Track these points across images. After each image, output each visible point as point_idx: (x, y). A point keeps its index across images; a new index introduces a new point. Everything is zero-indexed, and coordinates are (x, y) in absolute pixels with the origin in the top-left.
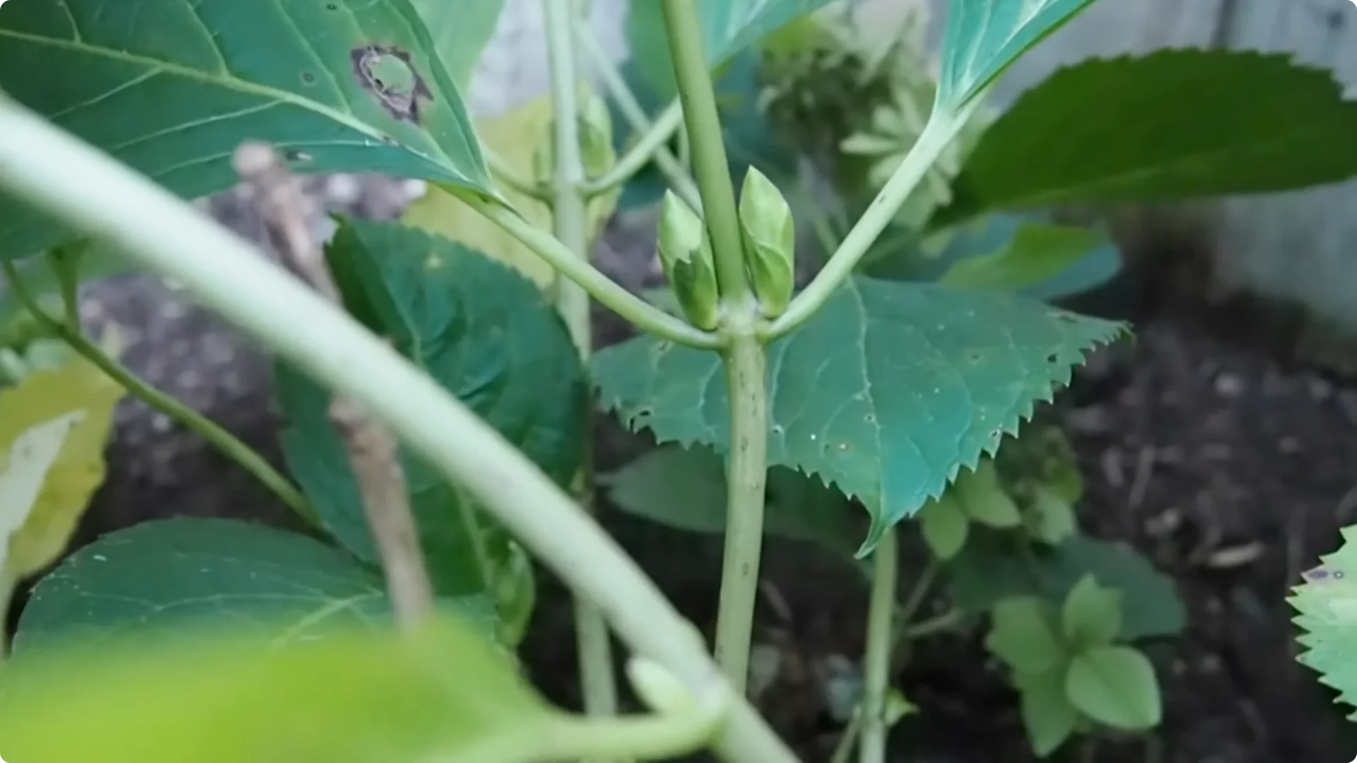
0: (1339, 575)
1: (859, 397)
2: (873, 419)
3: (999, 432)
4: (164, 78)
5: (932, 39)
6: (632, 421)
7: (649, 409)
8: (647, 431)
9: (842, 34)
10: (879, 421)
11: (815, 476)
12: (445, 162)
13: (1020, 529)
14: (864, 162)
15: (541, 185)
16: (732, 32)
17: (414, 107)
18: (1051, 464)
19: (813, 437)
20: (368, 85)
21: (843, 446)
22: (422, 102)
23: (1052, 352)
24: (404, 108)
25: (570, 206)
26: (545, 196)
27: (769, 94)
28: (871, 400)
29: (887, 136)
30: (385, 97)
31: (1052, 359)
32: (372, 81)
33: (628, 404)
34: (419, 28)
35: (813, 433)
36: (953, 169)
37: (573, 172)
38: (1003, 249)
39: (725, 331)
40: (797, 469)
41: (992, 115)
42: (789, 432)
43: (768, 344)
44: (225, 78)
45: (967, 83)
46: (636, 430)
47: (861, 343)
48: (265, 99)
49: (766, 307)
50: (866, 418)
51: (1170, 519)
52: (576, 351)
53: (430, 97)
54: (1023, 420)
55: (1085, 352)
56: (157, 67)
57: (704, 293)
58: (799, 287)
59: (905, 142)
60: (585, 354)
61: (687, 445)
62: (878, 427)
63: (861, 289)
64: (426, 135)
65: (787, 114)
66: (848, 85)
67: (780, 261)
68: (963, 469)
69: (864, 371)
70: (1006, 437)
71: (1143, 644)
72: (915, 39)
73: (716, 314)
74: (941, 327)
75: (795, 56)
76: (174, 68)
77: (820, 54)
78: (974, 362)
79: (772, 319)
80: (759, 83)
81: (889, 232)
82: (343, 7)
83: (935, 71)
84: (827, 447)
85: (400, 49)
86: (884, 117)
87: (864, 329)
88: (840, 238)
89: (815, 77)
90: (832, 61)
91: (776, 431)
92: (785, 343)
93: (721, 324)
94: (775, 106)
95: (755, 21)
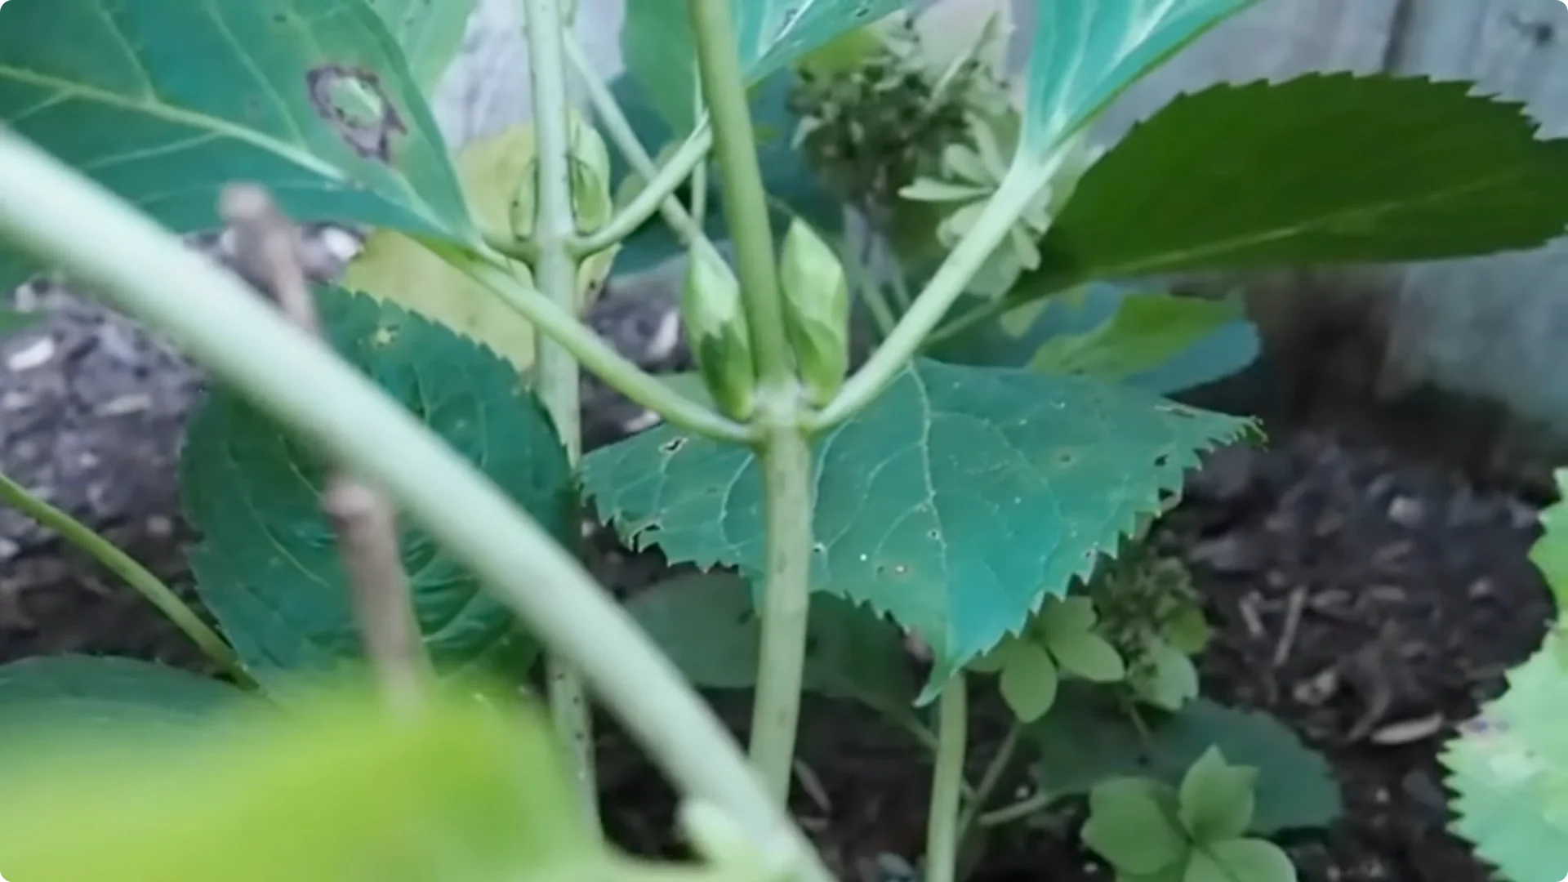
0: (1503, 727)
1: (919, 507)
2: (938, 536)
3: (1093, 552)
4: (74, 103)
5: (1017, 56)
6: (636, 538)
7: (658, 523)
8: (654, 549)
9: (902, 48)
10: (946, 538)
11: (866, 605)
12: (423, 210)
13: (1125, 686)
14: (930, 214)
15: (520, 239)
16: (763, 49)
17: (383, 144)
18: (1167, 603)
19: (864, 557)
20: (324, 113)
21: (900, 569)
22: (394, 137)
23: (1160, 454)
24: (371, 142)
25: (557, 267)
26: (524, 253)
27: (809, 124)
28: (935, 512)
29: (958, 180)
30: (349, 131)
31: (1161, 461)
32: (331, 110)
33: (629, 516)
34: (389, 47)
35: (863, 552)
36: (1043, 225)
37: (560, 224)
38: (1106, 326)
39: (763, 421)
40: (842, 596)
41: (1096, 153)
42: (833, 552)
43: (813, 438)
44: (151, 104)
45: (1059, 120)
46: (641, 549)
47: (923, 442)
48: (198, 131)
49: (811, 392)
50: (930, 534)
51: (1326, 682)
52: (563, 450)
53: (403, 130)
54: (1122, 538)
55: (1201, 453)
56: (68, 90)
57: (737, 375)
58: (853, 370)
59: (982, 190)
60: (573, 454)
61: (705, 566)
62: (944, 546)
63: (923, 374)
64: (399, 178)
65: (830, 150)
66: (909, 113)
67: (828, 335)
68: (1049, 599)
69: (927, 476)
70: (1104, 558)
71: (1285, 839)
72: (996, 54)
73: (750, 400)
74: (1023, 422)
75: (841, 76)
76: (85, 91)
77: (875, 74)
78: (1065, 465)
79: (818, 407)
80: (795, 111)
81: (962, 303)
82: (293, 18)
83: (1020, 99)
84: (881, 569)
85: (366, 72)
86: (954, 157)
87: (927, 424)
88: (897, 313)
89: (865, 105)
90: (889, 84)
91: (817, 550)
92: (829, 441)
93: (758, 413)
94: (814, 140)
95: (792, 36)
